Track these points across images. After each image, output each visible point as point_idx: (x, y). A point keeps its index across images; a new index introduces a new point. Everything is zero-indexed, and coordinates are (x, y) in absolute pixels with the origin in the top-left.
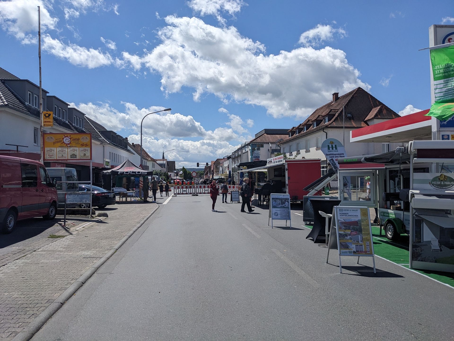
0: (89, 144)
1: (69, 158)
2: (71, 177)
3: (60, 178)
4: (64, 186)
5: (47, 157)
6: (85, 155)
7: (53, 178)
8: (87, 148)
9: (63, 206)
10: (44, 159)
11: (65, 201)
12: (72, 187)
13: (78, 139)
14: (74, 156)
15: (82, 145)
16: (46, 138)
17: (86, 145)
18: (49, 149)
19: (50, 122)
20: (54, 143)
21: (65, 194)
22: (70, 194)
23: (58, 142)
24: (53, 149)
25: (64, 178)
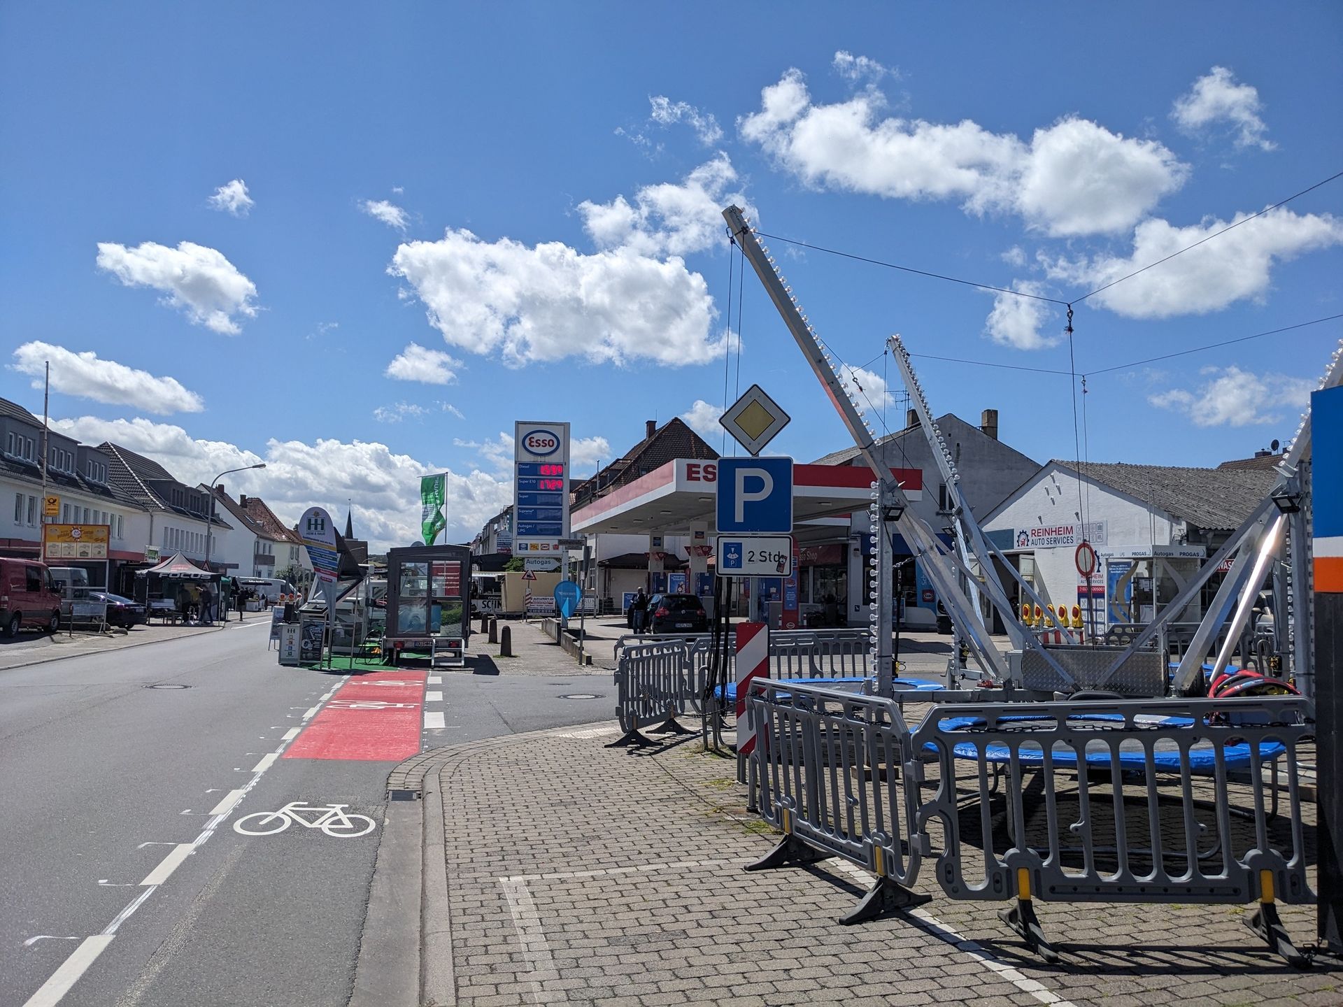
0: (106, 538)
1: (79, 556)
2: (79, 580)
3: (64, 583)
4: (69, 592)
5: (48, 555)
6: (99, 552)
7: (57, 582)
8: (102, 544)
9: (69, 619)
10: (45, 558)
11: (71, 612)
12: (80, 595)
13: (92, 532)
14: (84, 553)
15: (97, 540)
16: (48, 530)
17: (102, 540)
18: (51, 544)
19: (55, 509)
20: (59, 537)
21: (71, 604)
22: (77, 604)
23: (64, 535)
24: (57, 544)
25: (69, 581)
